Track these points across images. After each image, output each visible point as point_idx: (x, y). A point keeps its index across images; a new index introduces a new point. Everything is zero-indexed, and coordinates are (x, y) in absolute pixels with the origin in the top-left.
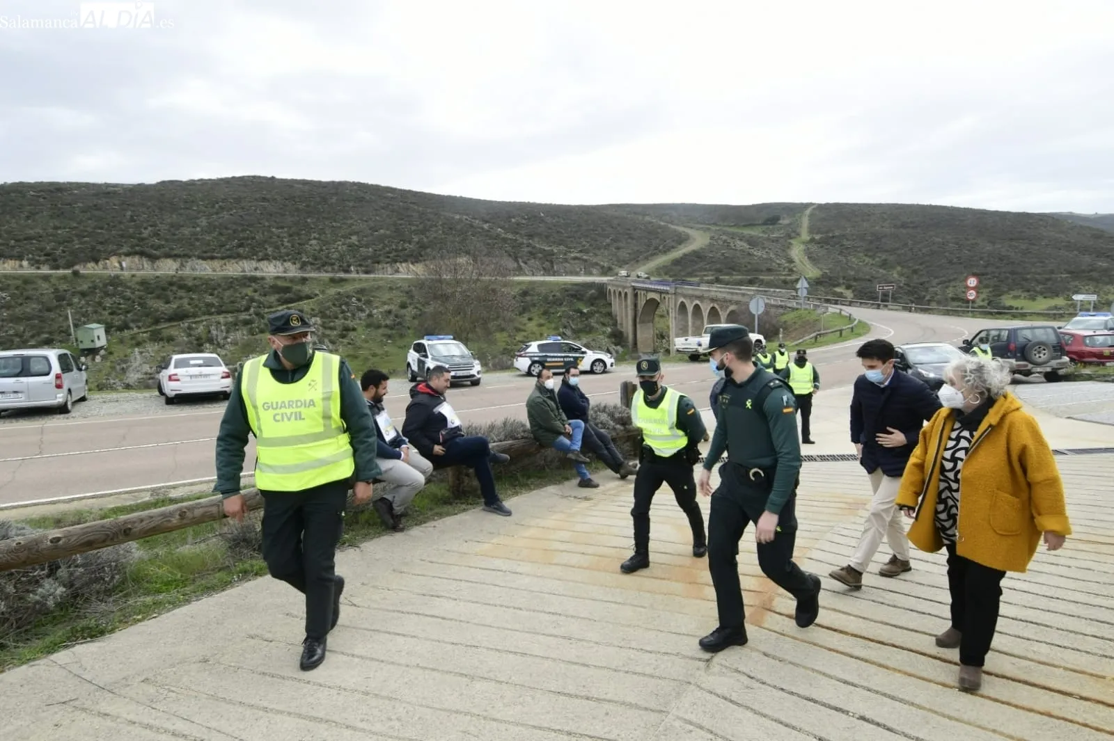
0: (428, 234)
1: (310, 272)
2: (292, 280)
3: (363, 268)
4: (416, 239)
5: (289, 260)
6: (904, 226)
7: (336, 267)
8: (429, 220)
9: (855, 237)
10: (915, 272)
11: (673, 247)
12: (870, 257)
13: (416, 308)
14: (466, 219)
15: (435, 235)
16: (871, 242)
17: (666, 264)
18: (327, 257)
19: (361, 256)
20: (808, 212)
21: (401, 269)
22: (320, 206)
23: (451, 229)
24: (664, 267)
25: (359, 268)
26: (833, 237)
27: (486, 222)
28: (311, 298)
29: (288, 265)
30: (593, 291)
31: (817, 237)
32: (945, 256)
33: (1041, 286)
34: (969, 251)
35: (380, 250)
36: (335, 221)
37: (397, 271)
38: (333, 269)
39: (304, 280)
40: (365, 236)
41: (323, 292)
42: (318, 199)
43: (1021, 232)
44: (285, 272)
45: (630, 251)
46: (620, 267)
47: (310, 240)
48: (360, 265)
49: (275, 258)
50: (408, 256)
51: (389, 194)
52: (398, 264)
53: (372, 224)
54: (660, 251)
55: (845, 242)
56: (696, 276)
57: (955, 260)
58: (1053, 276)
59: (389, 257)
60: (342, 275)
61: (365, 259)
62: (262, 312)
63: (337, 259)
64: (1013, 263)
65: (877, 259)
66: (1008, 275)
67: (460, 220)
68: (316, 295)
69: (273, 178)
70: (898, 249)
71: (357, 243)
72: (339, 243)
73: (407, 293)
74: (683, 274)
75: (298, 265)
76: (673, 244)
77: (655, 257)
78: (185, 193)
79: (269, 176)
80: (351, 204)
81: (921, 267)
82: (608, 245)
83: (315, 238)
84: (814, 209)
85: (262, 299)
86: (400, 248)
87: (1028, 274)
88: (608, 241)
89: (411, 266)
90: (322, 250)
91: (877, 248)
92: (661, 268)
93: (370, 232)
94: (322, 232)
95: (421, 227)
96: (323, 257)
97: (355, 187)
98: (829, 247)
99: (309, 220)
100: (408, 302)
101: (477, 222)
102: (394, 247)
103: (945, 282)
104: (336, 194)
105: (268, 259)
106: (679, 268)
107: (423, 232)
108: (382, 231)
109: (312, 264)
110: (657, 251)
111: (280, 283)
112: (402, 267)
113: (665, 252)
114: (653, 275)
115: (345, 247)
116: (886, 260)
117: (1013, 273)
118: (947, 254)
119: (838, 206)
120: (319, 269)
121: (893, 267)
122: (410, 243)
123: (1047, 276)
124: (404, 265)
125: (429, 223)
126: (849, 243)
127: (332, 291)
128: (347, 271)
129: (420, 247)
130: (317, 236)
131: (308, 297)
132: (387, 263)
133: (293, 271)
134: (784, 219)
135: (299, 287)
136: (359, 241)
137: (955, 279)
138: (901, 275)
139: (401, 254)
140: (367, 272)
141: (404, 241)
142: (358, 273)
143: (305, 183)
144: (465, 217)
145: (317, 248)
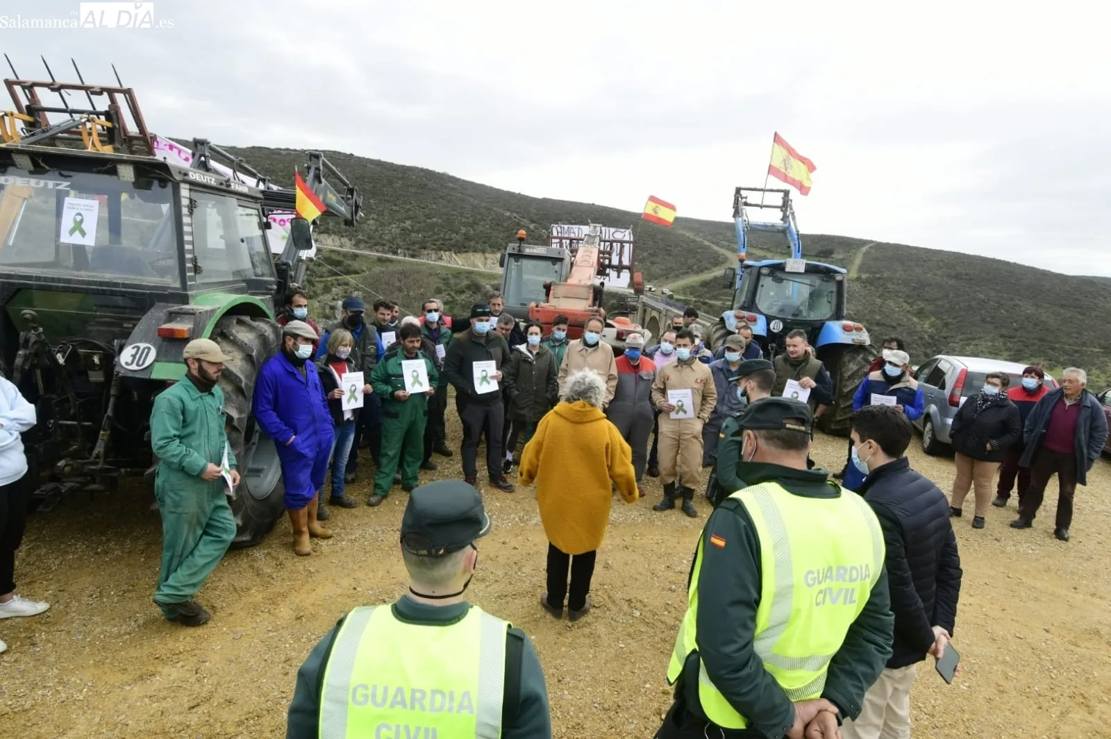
0: (476, 227)
1: (363, 249)
2: (345, 255)
3: (410, 252)
4: (463, 230)
5: (346, 236)
6: (957, 277)
7: (386, 248)
8: (480, 214)
9: (900, 282)
10: (946, 325)
11: (707, 269)
12: (908, 303)
13: (449, 295)
14: (515, 217)
15: (482, 229)
16: (915, 289)
17: (694, 284)
18: (380, 237)
19: (410, 240)
20: (864, 249)
21: (444, 257)
22: (385, 189)
23: (498, 225)
24: (692, 287)
25: (406, 252)
26: (879, 278)
27: (533, 222)
28: (358, 273)
29: (345, 240)
30: (614, 301)
31: (864, 276)
32: (980, 314)
33: (1066, 357)
34: (1007, 311)
35: (429, 237)
36: (395, 205)
37: (440, 259)
38: (383, 249)
39: (355, 256)
40: (419, 223)
41: (369, 269)
42: (385, 182)
43: (1077, 299)
44: (341, 247)
45: (663, 267)
46: (649, 281)
47: (368, 219)
48: (408, 249)
49: (334, 233)
50: (453, 246)
51: (450, 184)
52: (442, 252)
53: (427, 211)
54: (693, 271)
55: (890, 285)
56: (721, 300)
57: (988, 319)
58: (1085, 349)
59: (435, 245)
60: (390, 256)
61: (413, 244)
62: (313, 280)
63: (388, 241)
64: (1047, 330)
65: (915, 307)
66: (1036, 341)
67: (509, 218)
68: (363, 271)
69: (352, 155)
70: (938, 299)
71: (410, 228)
72: (394, 226)
73: (444, 280)
74: (708, 295)
75: (353, 242)
76: (709, 266)
77: (686, 276)
78: (268, 162)
79: (348, 152)
80: (413, 190)
81: (954, 321)
82: (644, 259)
83: (373, 219)
84: (871, 247)
85: (315, 269)
86: (447, 237)
87: (1058, 343)
88: (645, 254)
89: (454, 255)
90: (377, 230)
91: (919, 296)
92: (687, 288)
93: (424, 218)
94: (381, 214)
95: (471, 220)
96: (377, 238)
97: (422, 174)
98: (873, 288)
99: (372, 201)
100: (443, 288)
101: (525, 220)
102: (442, 236)
103: (970, 339)
104: (403, 178)
105: (329, 233)
106: (706, 290)
107: (472, 225)
108: (434, 219)
109: (366, 242)
110: (690, 270)
111: (334, 257)
112: (446, 255)
113: (697, 273)
114: (678, 293)
115: (398, 231)
116: (922, 309)
117: (1041, 340)
118: (983, 312)
119: (897, 247)
120: (370, 248)
121: (927, 317)
122: (457, 233)
123: (1076, 348)
124: (447, 253)
125: (479, 217)
126: (893, 286)
127: (377, 269)
128: (395, 253)
129: (466, 239)
130: (375, 217)
131: (356, 272)
132: (433, 249)
133: (347, 247)
134: (838, 253)
135: (350, 262)
136: (412, 226)
137: (980, 338)
138: (932, 325)
139: (446, 243)
140: (413, 256)
141: (453, 231)
142: (405, 256)
143: (379, 163)
144: (515, 215)
145: (373, 228)
